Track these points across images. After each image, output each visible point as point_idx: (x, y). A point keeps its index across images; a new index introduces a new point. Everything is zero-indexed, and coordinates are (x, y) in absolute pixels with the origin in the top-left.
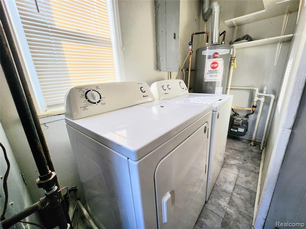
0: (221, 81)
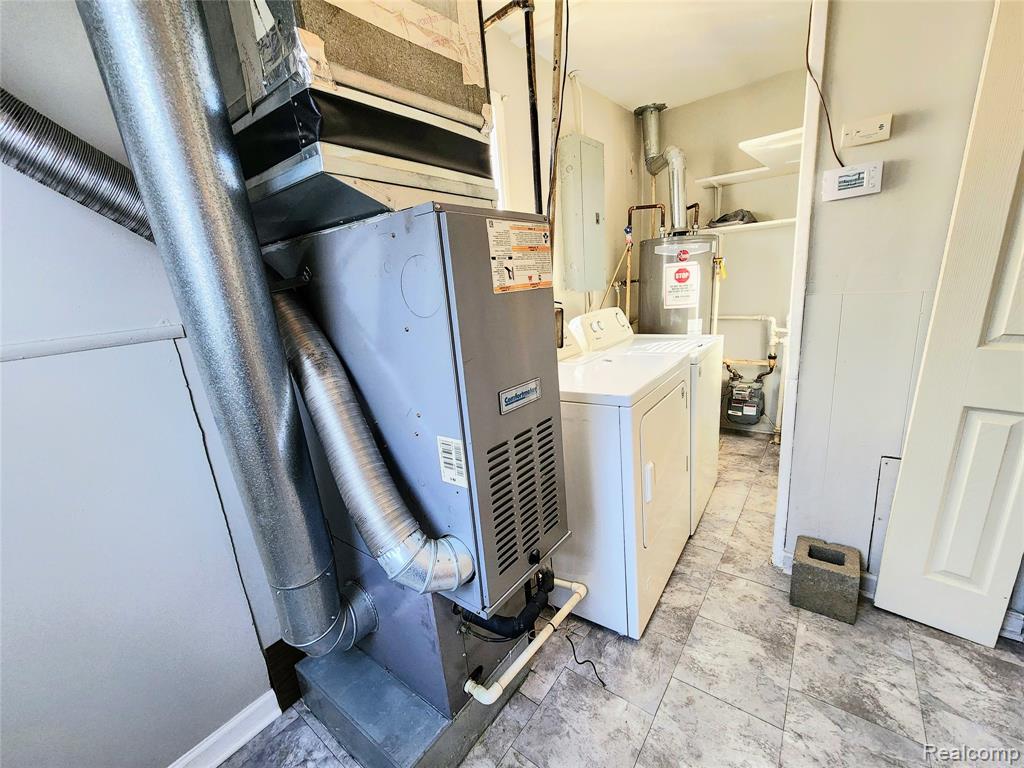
0: (697, 306)
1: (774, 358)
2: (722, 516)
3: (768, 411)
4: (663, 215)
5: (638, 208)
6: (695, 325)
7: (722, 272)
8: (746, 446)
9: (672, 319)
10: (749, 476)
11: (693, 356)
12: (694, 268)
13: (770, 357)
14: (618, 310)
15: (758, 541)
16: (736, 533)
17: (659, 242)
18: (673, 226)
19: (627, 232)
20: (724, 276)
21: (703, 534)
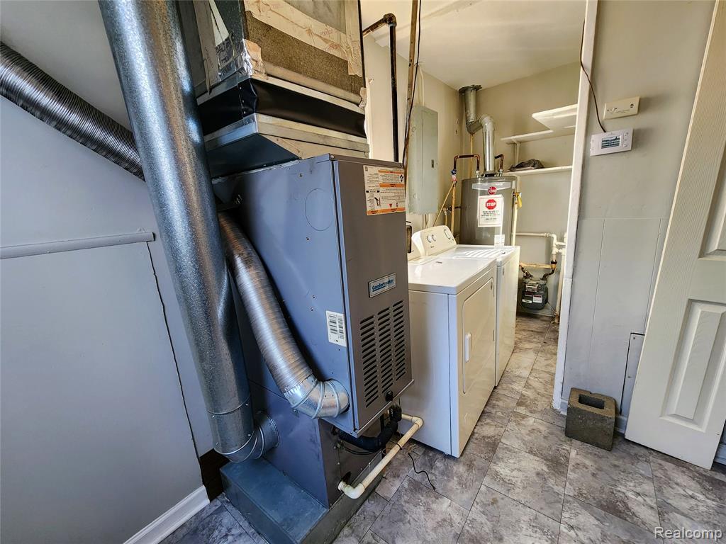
0: (501, 226)
1: (555, 263)
2: (517, 373)
3: (550, 300)
4: (478, 162)
5: (461, 157)
6: (499, 239)
7: (519, 203)
8: (535, 325)
9: (484, 235)
10: (537, 345)
11: (499, 260)
12: (500, 200)
13: (552, 263)
14: (446, 227)
15: (542, 391)
16: (527, 386)
17: (475, 181)
18: (485, 170)
19: (453, 174)
20: (521, 205)
21: (504, 386)
